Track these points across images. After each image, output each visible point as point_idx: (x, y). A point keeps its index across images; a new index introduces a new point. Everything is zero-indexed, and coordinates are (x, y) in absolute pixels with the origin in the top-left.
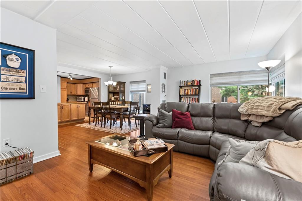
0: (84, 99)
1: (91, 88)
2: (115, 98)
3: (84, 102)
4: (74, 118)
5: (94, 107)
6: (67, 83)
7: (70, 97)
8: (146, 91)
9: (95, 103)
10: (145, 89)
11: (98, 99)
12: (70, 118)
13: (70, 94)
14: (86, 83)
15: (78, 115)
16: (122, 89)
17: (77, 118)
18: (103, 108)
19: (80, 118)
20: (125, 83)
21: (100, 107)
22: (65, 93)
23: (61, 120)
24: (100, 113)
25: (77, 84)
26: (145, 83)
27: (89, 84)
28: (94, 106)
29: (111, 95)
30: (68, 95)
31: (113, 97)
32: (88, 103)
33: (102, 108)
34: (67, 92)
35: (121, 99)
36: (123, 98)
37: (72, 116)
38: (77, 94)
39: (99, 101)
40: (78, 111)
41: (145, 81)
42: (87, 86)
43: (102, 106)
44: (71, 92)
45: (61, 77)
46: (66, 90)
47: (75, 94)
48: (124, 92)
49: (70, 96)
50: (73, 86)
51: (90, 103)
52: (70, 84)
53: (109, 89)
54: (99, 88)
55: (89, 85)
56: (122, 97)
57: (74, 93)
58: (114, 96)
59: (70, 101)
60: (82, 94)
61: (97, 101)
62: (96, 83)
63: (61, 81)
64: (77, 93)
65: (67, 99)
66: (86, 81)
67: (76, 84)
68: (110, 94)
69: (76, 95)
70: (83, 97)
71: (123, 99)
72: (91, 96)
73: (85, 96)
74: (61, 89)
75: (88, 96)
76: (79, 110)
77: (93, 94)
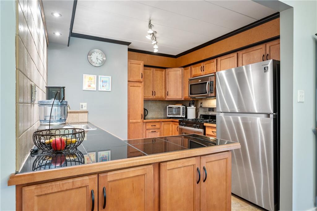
6: (145, 66)
7: (151, 106)
14: (192, 62)
22: (139, 93)
25: (168, 70)
27: (202, 64)
30: (146, 101)
34: (144, 93)
38: (168, 97)
42: (197, 71)
44: (154, 93)
45: (129, 49)
46: (141, 85)
47: (164, 96)
49: (150, 104)
50: (159, 73)
52: (152, 69)
55: (202, 69)
57: (160, 94)
60: (179, 97)
63: (129, 58)
64: (167, 94)
65: (143, 113)
66: (193, 57)
67: (165, 68)
69: (166, 102)
70: (181, 107)
73: (187, 103)
74: (129, 81)
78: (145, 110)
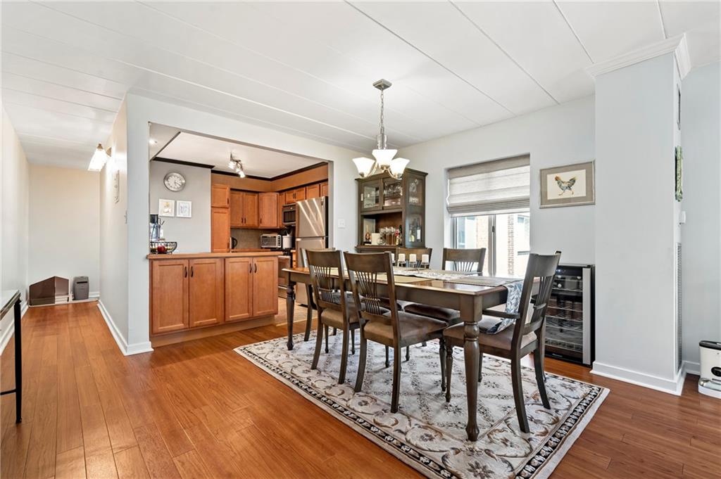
0: (281, 243)
1: (299, 203)
2: (384, 237)
3: (280, 250)
4: (237, 313)
5: (308, 276)
6: (231, 189)
7: (240, 235)
8: (536, 201)
9: (313, 257)
10: (525, 193)
11: (322, 242)
12: (220, 313)
13: (241, 225)
14: (286, 188)
15: (251, 301)
16: (413, 200)
17: (246, 315)
18: (353, 282)
19: (258, 313)
20: (427, 174)
21: (333, 278)
22: (225, 220)
23: (187, 321)
24: (336, 308)
25: (261, 195)
26: (528, 168)
27: (295, 191)
28: (306, 269)
29: (369, 225)
30: (233, 229)
31: (377, 231)
32: (291, 254)
33: (345, 284)
34: (232, 220)
35: (410, 239)
36: (416, 236)
37: (229, 305)
38: (261, 225)
39: (327, 247)
40: (250, 284)
41: (527, 156)
42: (290, 197)
43: (346, 273)
44: (243, 220)
45: (213, 172)
46: (228, 211)
47: (256, 224)
48: (421, 211)
49: (240, 233)
50: (250, 199)
51: (297, 253)
52: (242, 193)
53: (360, 203)
54: (327, 198)
55: (295, 197)
56: (414, 233)
57: (252, 221)
58: (382, 230)
59: (240, 246)
60: (274, 224)
61: (319, 246)
62: (318, 185)
63: (213, 182)
64: (260, 221)
66: (286, 184)
67: (258, 193)
68: (365, 221)
69: (258, 229)
70: (278, 236)
71: (417, 240)
72: (302, 231)
73: (282, 232)
74: (212, 207)
75: (291, 231)
76: (255, 284)
77: (309, 223)
78: (233, 239)
